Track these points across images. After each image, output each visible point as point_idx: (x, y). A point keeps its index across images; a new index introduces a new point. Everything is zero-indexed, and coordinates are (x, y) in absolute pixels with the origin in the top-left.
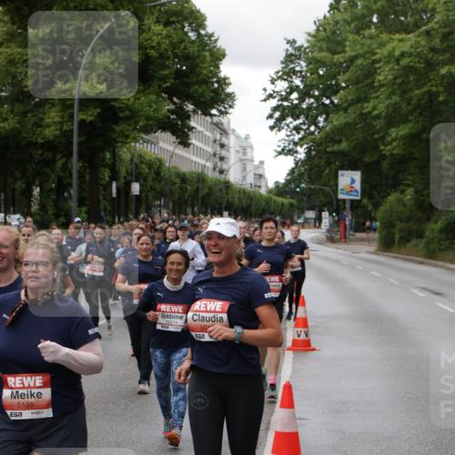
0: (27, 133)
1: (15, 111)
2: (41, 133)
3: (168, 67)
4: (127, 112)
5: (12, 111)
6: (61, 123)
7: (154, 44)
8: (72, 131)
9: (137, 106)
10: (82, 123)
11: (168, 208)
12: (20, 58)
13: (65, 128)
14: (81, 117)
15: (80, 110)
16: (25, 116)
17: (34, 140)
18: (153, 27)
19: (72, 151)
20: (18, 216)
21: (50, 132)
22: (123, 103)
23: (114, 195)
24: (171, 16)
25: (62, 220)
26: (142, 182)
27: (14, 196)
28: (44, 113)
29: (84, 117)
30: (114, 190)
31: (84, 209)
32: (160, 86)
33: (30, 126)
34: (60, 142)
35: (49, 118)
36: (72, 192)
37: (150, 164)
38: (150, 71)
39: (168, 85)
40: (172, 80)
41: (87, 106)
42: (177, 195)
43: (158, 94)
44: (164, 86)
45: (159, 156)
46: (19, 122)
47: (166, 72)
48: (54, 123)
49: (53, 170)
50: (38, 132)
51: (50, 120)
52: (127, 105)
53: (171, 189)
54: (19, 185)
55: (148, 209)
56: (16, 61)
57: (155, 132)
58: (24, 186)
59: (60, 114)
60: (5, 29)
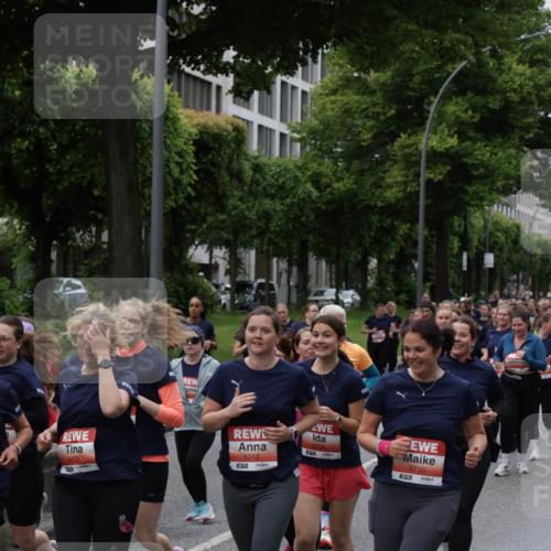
0: (365, 195)
1: (352, 169)
2: (381, 194)
3: (531, 115)
4: (482, 170)
5: (348, 170)
6: (405, 183)
7: (516, 86)
8: (419, 192)
9: (493, 162)
10: (429, 182)
11: (526, 284)
12: (357, 107)
13: (409, 189)
14: (427, 175)
15: (428, 167)
16: (362, 175)
17: (372, 204)
18: (514, 66)
19: (418, 216)
20: (351, 292)
21: (391, 195)
22: (477, 159)
23: (465, 268)
24: (536, 53)
25: (403, 297)
26: (498, 253)
27: (346, 269)
28: (385, 172)
29: (431, 176)
30: (465, 263)
31: (428, 284)
32: (521, 138)
33: (368, 187)
34: (403, 206)
35: (390, 177)
36: (416, 265)
37: (506, 232)
38: (511, 120)
39: (531, 135)
40: (536, 130)
41: (435, 164)
42: (538, 268)
43: (519, 149)
44: (526, 137)
45: (517, 221)
46: (355, 183)
47: (531, 120)
48: (397, 183)
49: (393, 239)
50: (377, 194)
51: (391, 180)
52: (483, 161)
53: (531, 261)
54: (355, 256)
55: (503, 285)
56: (353, 110)
57: (515, 193)
58: (359, 257)
59: (403, 172)
60: (340, 74)
